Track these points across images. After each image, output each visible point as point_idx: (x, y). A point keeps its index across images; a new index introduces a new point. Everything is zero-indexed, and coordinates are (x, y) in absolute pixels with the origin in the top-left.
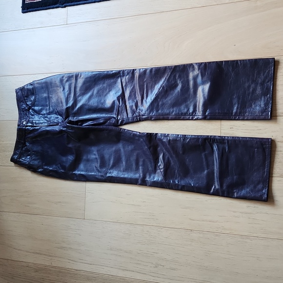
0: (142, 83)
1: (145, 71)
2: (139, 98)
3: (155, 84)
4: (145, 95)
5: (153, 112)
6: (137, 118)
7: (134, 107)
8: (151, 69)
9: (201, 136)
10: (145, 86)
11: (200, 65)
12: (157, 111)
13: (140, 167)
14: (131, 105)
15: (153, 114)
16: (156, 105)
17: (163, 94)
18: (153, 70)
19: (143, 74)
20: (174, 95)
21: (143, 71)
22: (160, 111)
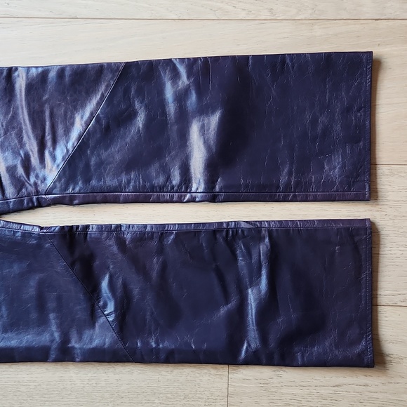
0: (37, 107)
1: (45, 73)
2: (32, 146)
3: (75, 109)
4: (48, 138)
5: (76, 184)
6: (31, 200)
7: (20, 171)
8: (62, 71)
9: (204, 224)
10: (47, 113)
11: (191, 63)
12: (87, 181)
13: (52, 316)
14: (10, 163)
15: (77, 189)
16: (81, 165)
17: (98, 136)
18: (67, 73)
19: (39, 82)
20: (128, 140)
21: (38, 75)
22: (94, 182)
